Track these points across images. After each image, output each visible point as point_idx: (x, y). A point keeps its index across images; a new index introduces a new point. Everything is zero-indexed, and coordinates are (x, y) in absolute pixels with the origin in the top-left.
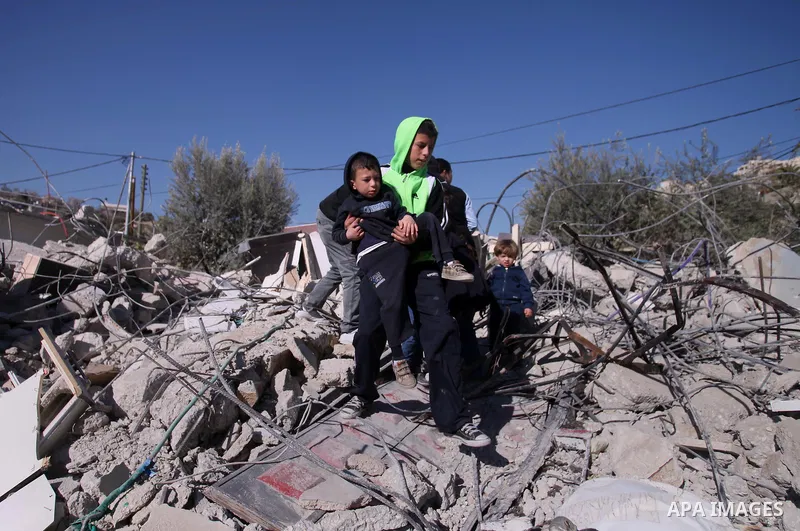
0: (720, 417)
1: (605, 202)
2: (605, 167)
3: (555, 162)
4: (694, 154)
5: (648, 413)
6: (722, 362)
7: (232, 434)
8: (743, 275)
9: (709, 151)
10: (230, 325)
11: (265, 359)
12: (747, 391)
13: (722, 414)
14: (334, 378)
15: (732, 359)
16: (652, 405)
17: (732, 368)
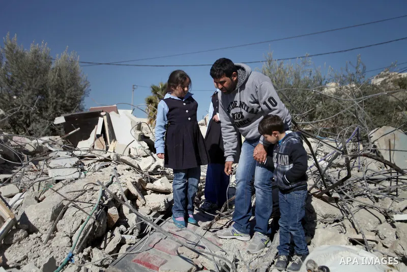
0: (369, 224)
1: (296, 98)
2: (297, 76)
3: (266, 70)
4: (352, 70)
5: (330, 224)
6: (368, 196)
7: (106, 239)
8: (378, 148)
9: (360, 69)
10: (81, 174)
11: (118, 194)
12: (381, 210)
13: (370, 222)
14: (157, 205)
15: (373, 195)
16: (333, 219)
17: (374, 200)
